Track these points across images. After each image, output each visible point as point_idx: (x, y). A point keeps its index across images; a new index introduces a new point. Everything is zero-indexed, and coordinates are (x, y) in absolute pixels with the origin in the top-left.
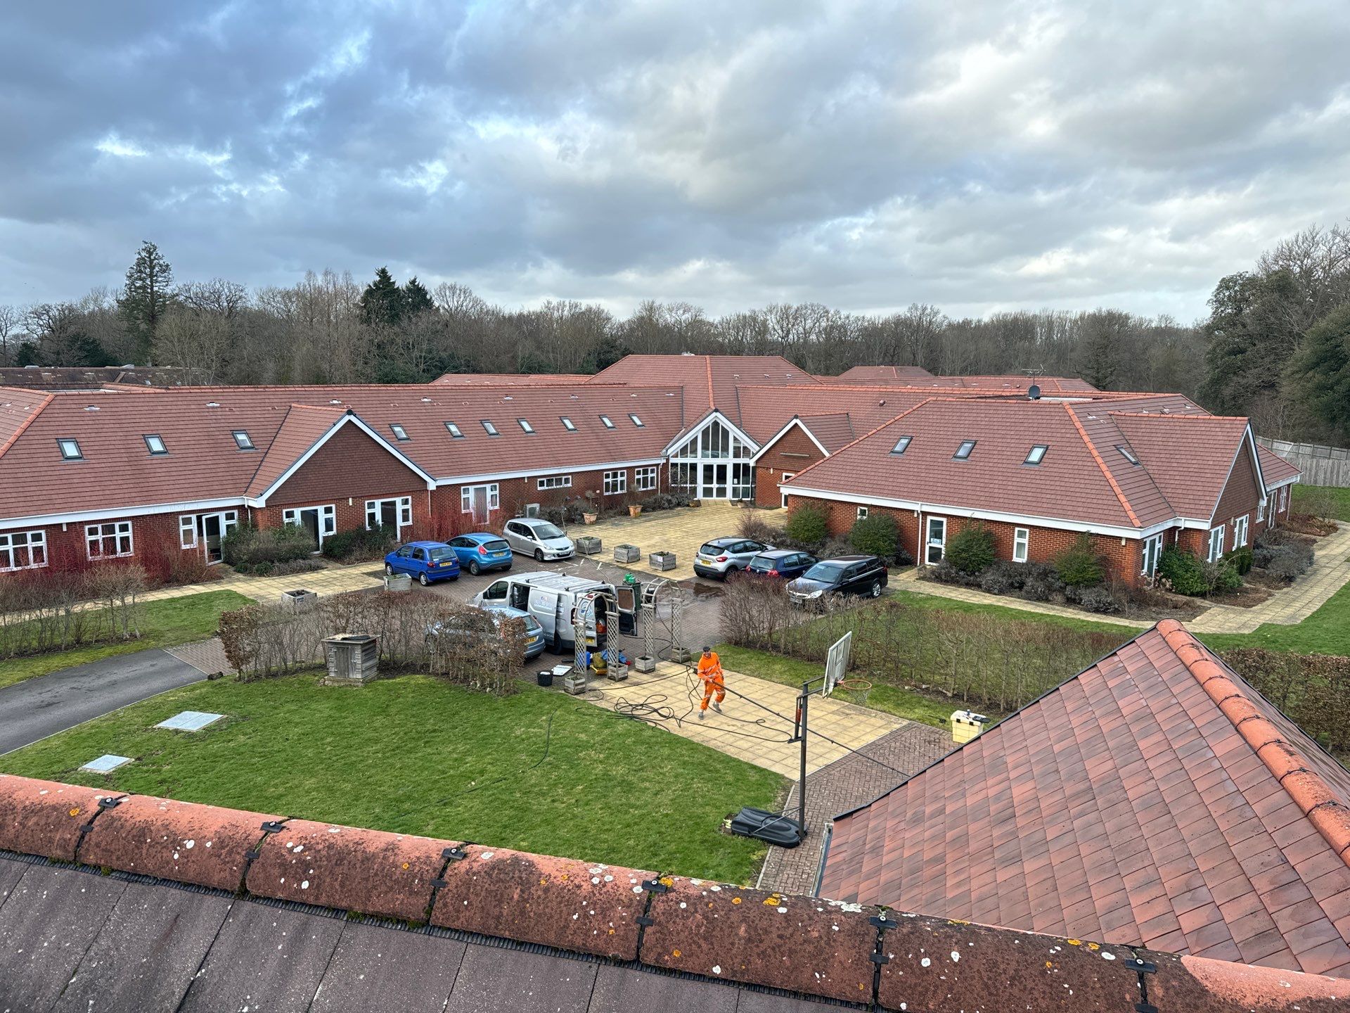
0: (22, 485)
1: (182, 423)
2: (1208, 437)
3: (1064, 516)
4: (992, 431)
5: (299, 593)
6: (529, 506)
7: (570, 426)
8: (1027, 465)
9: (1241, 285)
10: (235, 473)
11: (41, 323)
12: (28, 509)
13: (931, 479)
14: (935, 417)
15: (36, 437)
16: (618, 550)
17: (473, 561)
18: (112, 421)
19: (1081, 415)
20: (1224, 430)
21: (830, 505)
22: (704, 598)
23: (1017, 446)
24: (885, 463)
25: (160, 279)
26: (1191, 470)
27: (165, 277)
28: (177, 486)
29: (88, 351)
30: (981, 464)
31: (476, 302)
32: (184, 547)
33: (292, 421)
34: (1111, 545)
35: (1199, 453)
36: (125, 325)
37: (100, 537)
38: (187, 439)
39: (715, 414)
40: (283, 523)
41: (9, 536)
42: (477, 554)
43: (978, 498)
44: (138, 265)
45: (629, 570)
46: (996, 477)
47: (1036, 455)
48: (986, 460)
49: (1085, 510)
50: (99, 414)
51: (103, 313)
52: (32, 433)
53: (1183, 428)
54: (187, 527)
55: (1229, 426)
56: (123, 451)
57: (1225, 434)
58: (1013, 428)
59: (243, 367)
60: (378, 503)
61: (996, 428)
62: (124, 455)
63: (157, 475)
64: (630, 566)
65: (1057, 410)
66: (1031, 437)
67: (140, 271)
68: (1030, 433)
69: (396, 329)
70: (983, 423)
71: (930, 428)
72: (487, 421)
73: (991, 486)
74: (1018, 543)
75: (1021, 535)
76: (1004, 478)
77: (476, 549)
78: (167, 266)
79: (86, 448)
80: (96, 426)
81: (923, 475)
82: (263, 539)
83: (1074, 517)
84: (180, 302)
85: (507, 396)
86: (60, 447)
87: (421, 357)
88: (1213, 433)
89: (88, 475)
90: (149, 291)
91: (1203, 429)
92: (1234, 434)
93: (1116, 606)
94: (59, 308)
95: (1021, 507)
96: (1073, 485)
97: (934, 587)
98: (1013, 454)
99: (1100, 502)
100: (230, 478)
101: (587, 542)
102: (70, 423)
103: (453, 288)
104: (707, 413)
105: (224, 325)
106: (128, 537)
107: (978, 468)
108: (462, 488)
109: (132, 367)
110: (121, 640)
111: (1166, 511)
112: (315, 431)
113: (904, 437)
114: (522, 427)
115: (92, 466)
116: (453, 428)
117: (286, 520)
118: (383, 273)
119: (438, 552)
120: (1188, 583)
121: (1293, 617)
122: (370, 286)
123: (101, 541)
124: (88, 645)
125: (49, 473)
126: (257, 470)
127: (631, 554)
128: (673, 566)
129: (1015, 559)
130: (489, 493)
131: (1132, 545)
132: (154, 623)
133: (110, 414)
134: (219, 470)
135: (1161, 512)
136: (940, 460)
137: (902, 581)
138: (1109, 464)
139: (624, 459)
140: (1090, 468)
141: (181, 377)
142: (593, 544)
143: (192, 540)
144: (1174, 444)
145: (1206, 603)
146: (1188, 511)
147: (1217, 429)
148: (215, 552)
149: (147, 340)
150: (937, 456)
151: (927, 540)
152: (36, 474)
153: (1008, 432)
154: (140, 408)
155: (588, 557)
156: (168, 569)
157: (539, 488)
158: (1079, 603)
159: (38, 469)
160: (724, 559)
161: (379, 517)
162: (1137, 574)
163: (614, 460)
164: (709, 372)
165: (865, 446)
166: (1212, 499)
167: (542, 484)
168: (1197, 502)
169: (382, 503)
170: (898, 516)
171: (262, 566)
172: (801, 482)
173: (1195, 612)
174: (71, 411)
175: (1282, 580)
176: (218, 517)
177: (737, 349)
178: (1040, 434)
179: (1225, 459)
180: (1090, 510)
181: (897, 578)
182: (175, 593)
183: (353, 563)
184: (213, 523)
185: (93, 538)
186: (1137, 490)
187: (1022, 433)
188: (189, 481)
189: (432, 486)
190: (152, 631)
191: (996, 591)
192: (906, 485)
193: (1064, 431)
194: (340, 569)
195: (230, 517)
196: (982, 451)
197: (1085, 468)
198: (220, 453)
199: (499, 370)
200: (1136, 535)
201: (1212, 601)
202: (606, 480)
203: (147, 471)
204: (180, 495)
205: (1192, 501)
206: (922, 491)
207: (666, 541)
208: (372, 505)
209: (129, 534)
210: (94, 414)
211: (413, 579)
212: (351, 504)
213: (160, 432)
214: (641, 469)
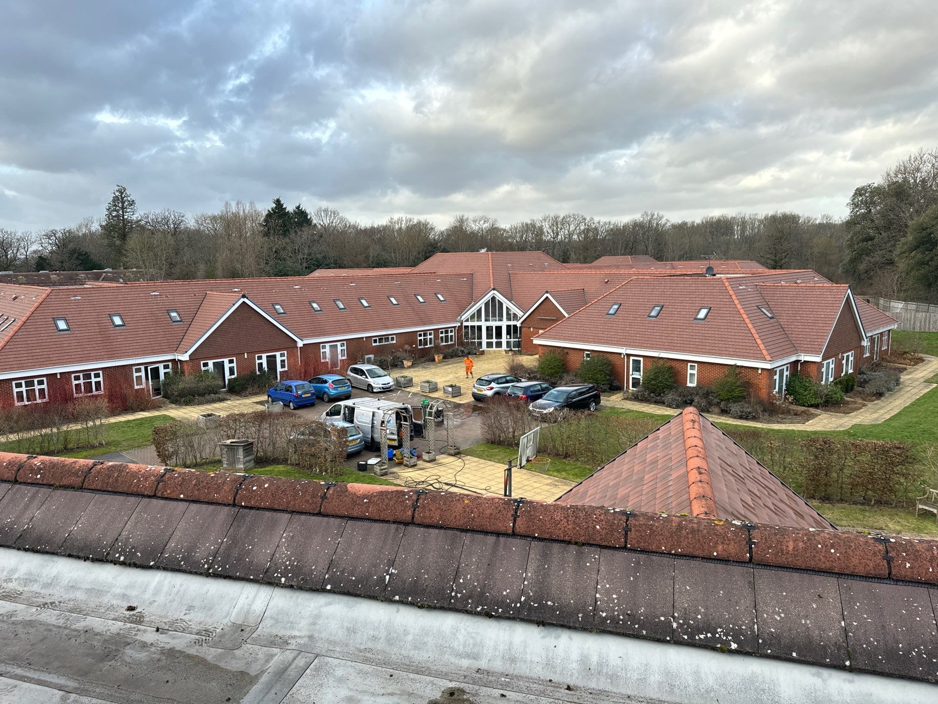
0: (30, 348)
1: (134, 306)
2: (822, 299)
3: (720, 354)
4: (674, 298)
5: (209, 415)
6: (367, 357)
7: (395, 302)
8: (696, 321)
9: (871, 192)
10: (169, 338)
11: (51, 242)
12: (34, 364)
13: (633, 332)
14: (637, 290)
15: (40, 317)
16: (423, 384)
17: (325, 393)
18: (88, 306)
19: (734, 286)
20: (832, 293)
21: (566, 351)
22: (476, 415)
23: (691, 308)
24: (602, 322)
25: (128, 210)
26: (810, 321)
27: (132, 209)
28: (131, 347)
29: (82, 260)
30: (666, 321)
31: (342, 220)
32: (136, 387)
33: (207, 303)
34: (751, 373)
35: (815, 310)
36: (106, 242)
37: (81, 381)
38: (138, 316)
39: (493, 292)
40: (201, 370)
41: (23, 382)
42: (328, 389)
43: (663, 344)
44: (114, 201)
45: (430, 397)
46: (675, 330)
47: (703, 314)
48: (670, 318)
49: (734, 350)
50: (80, 301)
51: (92, 234)
52: (37, 315)
53: (805, 293)
54: (138, 374)
55: (835, 291)
56: (96, 325)
57: (833, 296)
58: (688, 296)
59: (184, 268)
60: (264, 356)
61: (677, 296)
62: (97, 328)
63: (118, 340)
64: (431, 395)
65: (718, 283)
66: (700, 302)
67: (115, 205)
68: (699, 299)
69: (287, 240)
70: (668, 293)
71: (633, 297)
72: (338, 300)
73: (673, 335)
74: (690, 374)
75: (692, 367)
76: (681, 330)
77: (327, 385)
78: (133, 201)
79: (72, 324)
80: (79, 309)
81: (627, 329)
82: (187, 381)
83: (726, 355)
84: (142, 225)
85: (352, 283)
86: (55, 324)
87: (303, 258)
88: (824, 296)
89: (73, 341)
90: (121, 218)
91: (818, 293)
92: (839, 296)
93: (754, 414)
94: (62, 231)
95: (691, 349)
96: (726, 333)
97: (633, 404)
98: (688, 313)
99: (744, 344)
100: (166, 341)
101: (403, 379)
102: (61, 308)
103: (326, 211)
104: (488, 291)
105: (171, 240)
106: (100, 382)
107: (664, 323)
108: (321, 345)
109: (110, 270)
110: (93, 447)
111: (791, 350)
112: (221, 309)
113: (615, 304)
114: (362, 303)
115: (76, 335)
116: (315, 305)
117: (203, 369)
118: (278, 202)
119: (302, 387)
120: (806, 398)
121: (877, 419)
122: (269, 211)
123: (82, 384)
124: (72, 450)
125: (48, 340)
126: (184, 336)
127: (431, 387)
128: (459, 394)
129: (689, 385)
130: (339, 348)
131: (765, 373)
132: (115, 436)
133: (87, 301)
134: (158, 336)
135: (787, 351)
136: (639, 319)
137: (612, 401)
138: (751, 319)
139: (432, 323)
140: (738, 322)
141: (143, 276)
142: (407, 381)
143: (142, 383)
144: (798, 304)
145: (818, 411)
146: (806, 349)
147: (828, 293)
148: (157, 391)
149: (119, 251)
150: (637, 316)
151: (631, 373)
152: (40, 341)
153: (685, 299)
154: (107, 297)
155: (403, 389)
156: (126, 402)
157: (374, 344)
158: (729, 413)
159: (41, 338)
160: (492, 388)
161: (265, 365)
162: (770, 392)
163: (424, 324)
164: (490, 263)
165: (590, 311)
166: (823, 340)
167: (375, 341)
168: (812, 343)
169: (267, 356)
170: (611, 358)
171: (188, 398)
172: (547, 336)
173: (809, 417)
174: (62, 299)
175: (874, 395)
176: (158, 367)
177: (522, 247)
178: (706, 299)
179: (833, 313)
180: (737, 350)
181: (609, 399)
182: (130, 417)
183: (248, 396)
184: (156, 371)
185: (77, 382)
186: (771, 336)
187: (693, 299)
188: (139, 344)
189: (300, 344)
190: (114, 441)
191: (674, 406)
192: (616, 336)
193: (722, 297)
194: (239, 400)
195: (166, 367)
196: (667, 312)
197: (735, 322)
198: (159, 325)
199: (358, 266)
200: (768, 366)
201: (822, 410)
202: (419, 338)
203: (111, 338)
204: (134, 353)
205: (809, 343)
206: (627, 340)
207: (457, 378)
208: (260, 358)
209: (101, 379)
210: (77, 301)
211: (284, 405)
212: (246, 357)
213: (120, 312)
214: (444, 330)
